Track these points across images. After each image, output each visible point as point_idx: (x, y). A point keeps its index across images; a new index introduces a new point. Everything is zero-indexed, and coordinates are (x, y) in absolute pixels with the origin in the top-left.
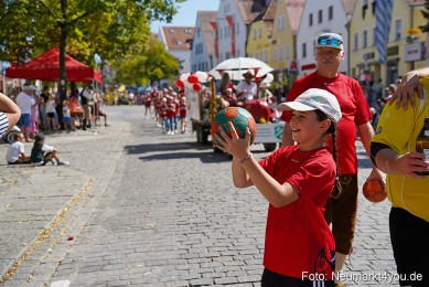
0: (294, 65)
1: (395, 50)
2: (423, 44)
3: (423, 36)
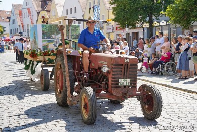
2: (113, 26)
3: (113, 23)
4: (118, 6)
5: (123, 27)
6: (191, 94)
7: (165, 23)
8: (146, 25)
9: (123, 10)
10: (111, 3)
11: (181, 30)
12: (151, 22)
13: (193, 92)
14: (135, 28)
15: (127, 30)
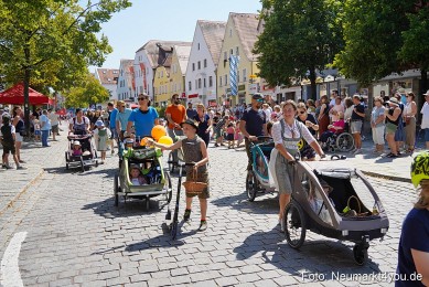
0: (184, 95)
1: (243, 87)
2: (258, 84)
3: (259, 80)
4: (264, 56)
5: (272, 85)
6: (377, 179)
7: (332, 79)
8: (306, 82)
9: (271, 61)
10: (255, 52)
11: (355, 88)
12: (313, 77)
13: (380, 176)
14: (290, 86)
15: (278, 89)
